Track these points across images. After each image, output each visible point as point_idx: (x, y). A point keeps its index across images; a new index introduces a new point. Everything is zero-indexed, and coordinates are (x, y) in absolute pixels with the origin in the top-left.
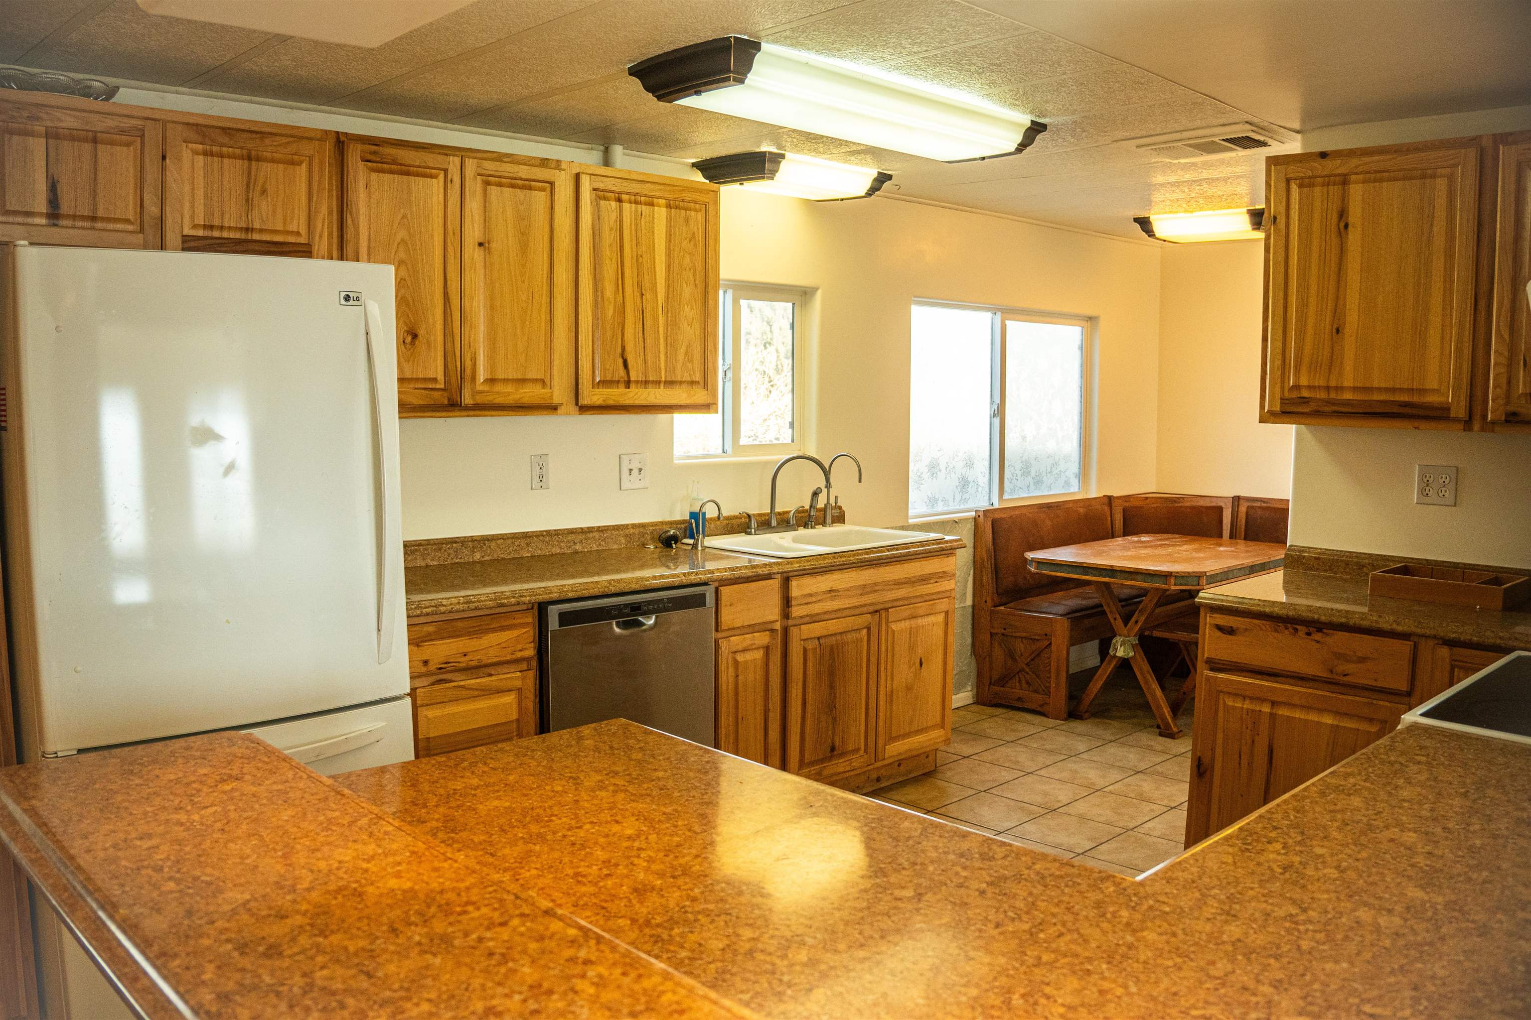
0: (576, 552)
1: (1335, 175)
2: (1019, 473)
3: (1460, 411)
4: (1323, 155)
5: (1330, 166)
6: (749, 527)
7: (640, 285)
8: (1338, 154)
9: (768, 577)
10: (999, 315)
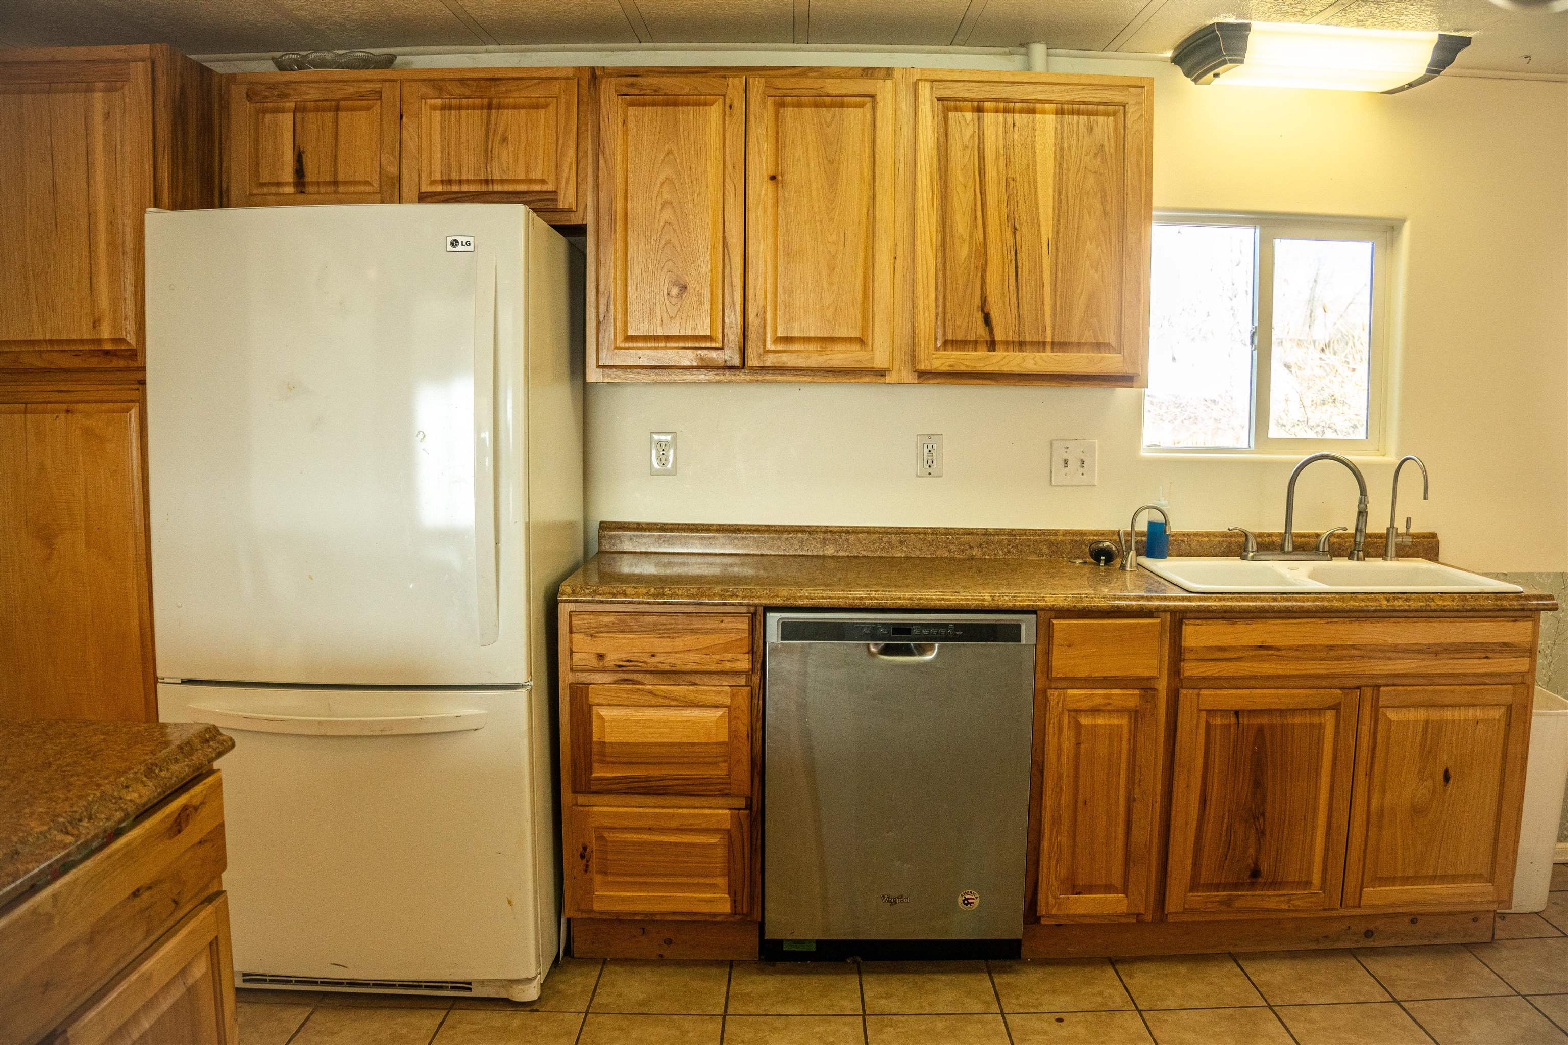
6: (1245, 549)
7: (1011, 217)
9: (1146, 614)
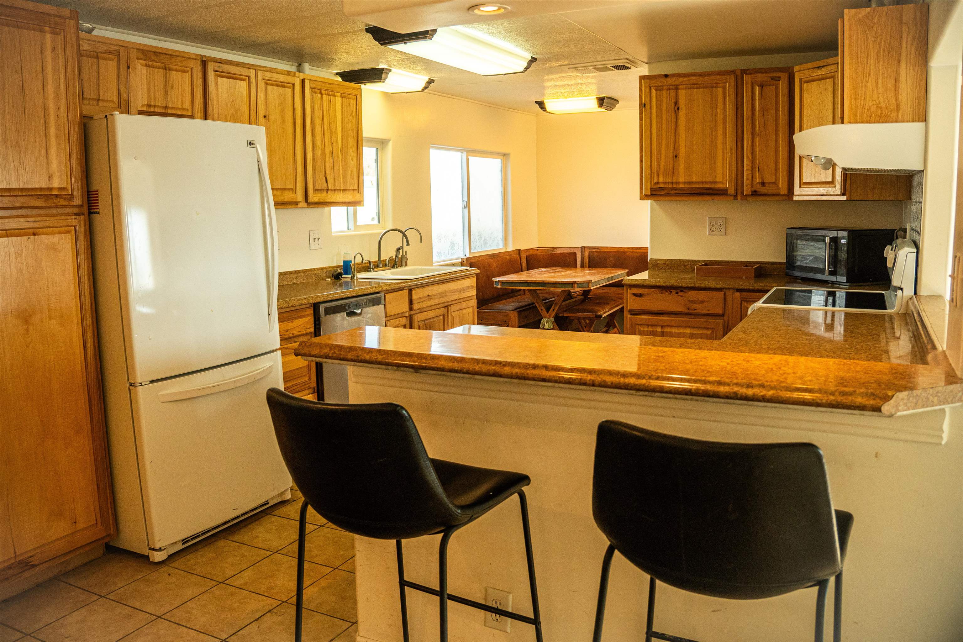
0: (294, 284)
1: (673, 85)
2: (477, 238)
3: (732, 191)
4: (666, 76)
5: (670, 81)
6: (370, 268)
7: (331, 139)
8: (673, 75)
9: (402, 289)
10: (465, 153)
